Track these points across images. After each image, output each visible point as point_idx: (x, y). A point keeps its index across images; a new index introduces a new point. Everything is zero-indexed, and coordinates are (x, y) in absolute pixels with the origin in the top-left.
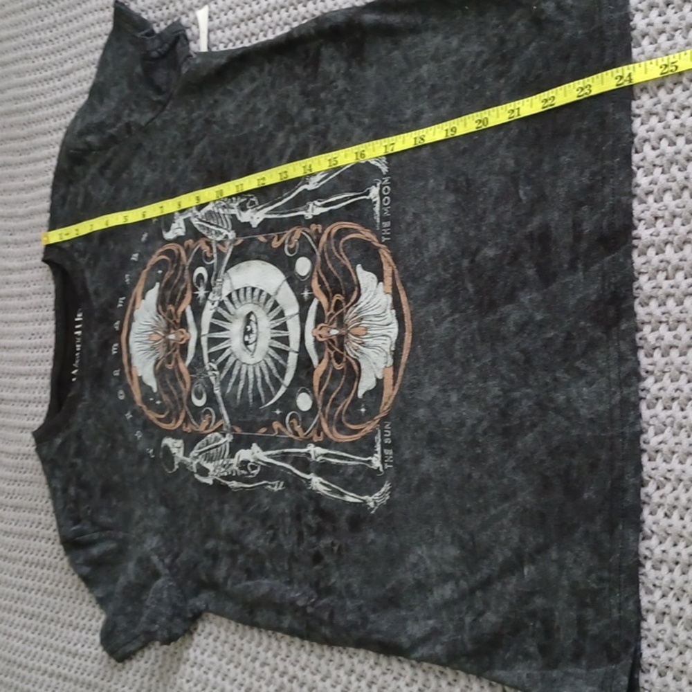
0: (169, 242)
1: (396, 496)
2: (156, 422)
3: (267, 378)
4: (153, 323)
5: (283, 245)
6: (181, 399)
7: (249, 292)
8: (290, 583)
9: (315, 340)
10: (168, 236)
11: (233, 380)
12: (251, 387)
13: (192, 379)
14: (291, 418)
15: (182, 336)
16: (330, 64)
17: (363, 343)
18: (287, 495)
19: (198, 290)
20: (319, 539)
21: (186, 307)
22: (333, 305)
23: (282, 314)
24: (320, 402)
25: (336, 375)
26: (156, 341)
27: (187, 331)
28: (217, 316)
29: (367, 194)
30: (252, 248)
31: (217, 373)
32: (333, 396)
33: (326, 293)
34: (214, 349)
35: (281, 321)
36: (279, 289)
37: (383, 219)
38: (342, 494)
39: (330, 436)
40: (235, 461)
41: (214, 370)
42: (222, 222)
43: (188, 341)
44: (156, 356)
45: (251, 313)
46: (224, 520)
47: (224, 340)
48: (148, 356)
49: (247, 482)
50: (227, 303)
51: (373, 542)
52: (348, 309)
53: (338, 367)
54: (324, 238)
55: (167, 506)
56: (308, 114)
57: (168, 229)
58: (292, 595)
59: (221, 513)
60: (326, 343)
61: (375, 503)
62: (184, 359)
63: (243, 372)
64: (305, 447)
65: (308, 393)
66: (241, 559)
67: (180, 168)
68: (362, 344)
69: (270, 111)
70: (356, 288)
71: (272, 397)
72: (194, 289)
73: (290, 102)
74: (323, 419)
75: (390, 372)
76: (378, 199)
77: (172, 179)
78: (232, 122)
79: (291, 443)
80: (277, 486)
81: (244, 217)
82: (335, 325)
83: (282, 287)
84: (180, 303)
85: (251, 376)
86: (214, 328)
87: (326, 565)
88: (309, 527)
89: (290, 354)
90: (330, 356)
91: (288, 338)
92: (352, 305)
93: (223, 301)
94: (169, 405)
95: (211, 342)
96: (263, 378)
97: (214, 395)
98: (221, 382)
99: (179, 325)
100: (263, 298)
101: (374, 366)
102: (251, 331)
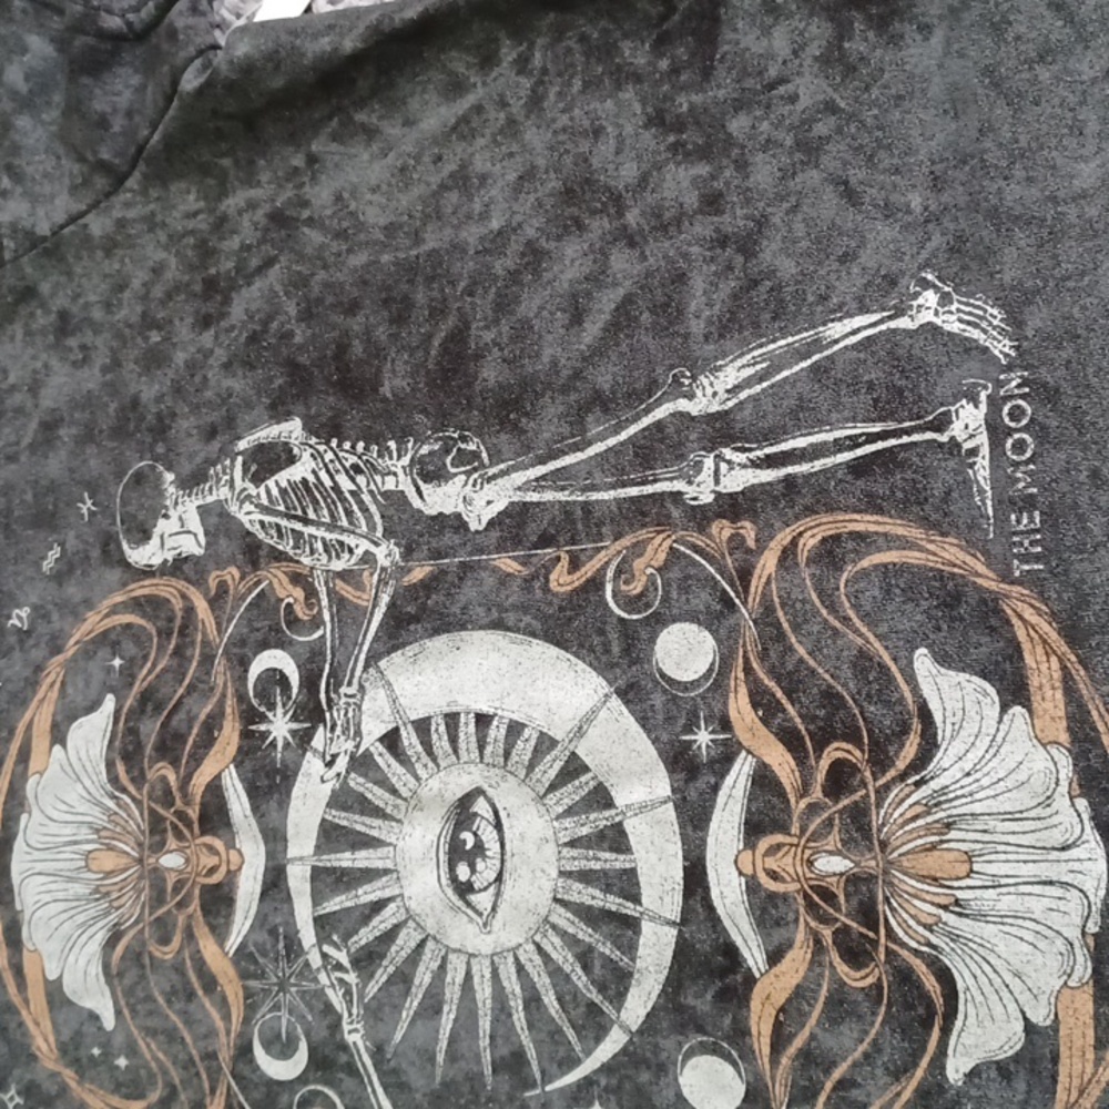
0: (147, 572)
3: (550, 1000)
4: (98, 817)
5: (595, 584)
6: (211, 1056)
7: (468, 729)
9: (752, 887)
10: (144, 555)
11: (413, 1003)
12: (485, 1025)
13: (248, 994)
15: (211, 861)
16: (766, 31)
17: (957, 902)
19: (263, 718)
21: (220, 765)
22: (820, 777)
23: (600, 798)
25: (841, 1006)
26: (109, 874)
27: (230, 845)
28: (343, 799)
29: (941, 424)
30: (469, 592)
31: (352, 978)
32: (837, 1074)
33: (790, 739)
34: (334, 904)
35: (599, 819)
36: (589, 719)
37: (1009, 503)
41: (339, 967)
42: (349, 513)
43: (232, 875)
44: (113, 917)
45: (479, 792)
47: (369, 875)
48: (81, 918)
50: (384, 760)
52: (882, 792)
53: (857, 979)
54: (768, 563)
56: (680, 183)
57: (143, 534)
60: (800, 900)
62: (220, 933)
63: (455, 975)
65: (734, 1064)
67: (180, 357)
68: (958, 907)
69: (528, 176)
70: (916, 725)
71: (571, 1062)
72: (250, 716)
73: (606, 148)
75: (1085, 1004)
76: (983, 439)
77: (149, 391)
78: (374, 216)
81: (439, 499)
82: (833, 840)
83: (603, 714)
84: (197, 759)
85: (484, 992)
86: (331, 835)
89: (646, 926)
90: (818, 941)
91: (630, 875)
92: (903, 777)
93: (368, 755)
94: (165, 1072)
95: (327, 880)
96: (533, 1000)
97: (344, 1047)
98: (367, 1007)
99: (196, 826)
100: (523, 750)
101: (1015, 984)
102: (479, 848)
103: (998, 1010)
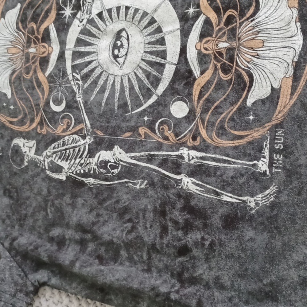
1: (283, 198)
2: (8, 124)
3: (137, 88)
4: (12, 38)
6: (37, 105)
7: (123, 10)
8: (149, 270)
9: (199, 53)
11: (97, 89)
12: (117, 95)
13: (50, 88)
14: (162, 123)
15: (44, 50)
17: (258, 55)
18: (150, 192)
19: (63, 9)
20: (186, 234)
21: (50, 24)
22: (224, 20)
23: (159, 30)
24: (198, 111)
25: (220, 85)
26: (13, 54)
27: (50, 46)
28: (85, 31)
31: (80, 83)
32: (215, 105)
33: (217, 10)
34: (78, 62)
35: (158, 36)
36: (159, 6)
38: (217, 194)
39: (209, 141)
40: (94, 161)
41: (77, 80)
43: (49, 54)
44: (13, 67)
45: (124, 29)
46: (75, 212)
47: (89, 53)
48: (4, 67)
49: (106, 180)
50: (97, 20)
51: (251, 239)
52: (241, 24)
53: (225, 77)
55: (11, 197)
58: (153, 281)
59: (73, 206)
60: (213, 56)
61: (257, 204)
62: (44, 70)
63: (110, 82)
64: (178, 150)
65: (187, 103)
66: (91, 246)
68: (258, 56)
70: (254, 4)
71: (141, 105)
72: (60, 9)
74: (201, 126)
75: (290, 82)
79: (159, 147)
80: (140, 185)
82: (225, 38)
83: (163, 5)
84: (42, 22)
85: (118, 87)
86: (79, 42)
87: (194, 258)
88: (176, 223)
89: (167, 66)
90: (216, 68)
91: (165, 52)
92: (248, 19)
93: (93, 19)
94: (24, 110)
95: (77, 55)
96: (132, 88)
97: (76, 102)
98: (84, 91)
99: (40, 41)
100: (138, 16)
101: (271, 77)
102: (122, 45)
103: (264, 84)
